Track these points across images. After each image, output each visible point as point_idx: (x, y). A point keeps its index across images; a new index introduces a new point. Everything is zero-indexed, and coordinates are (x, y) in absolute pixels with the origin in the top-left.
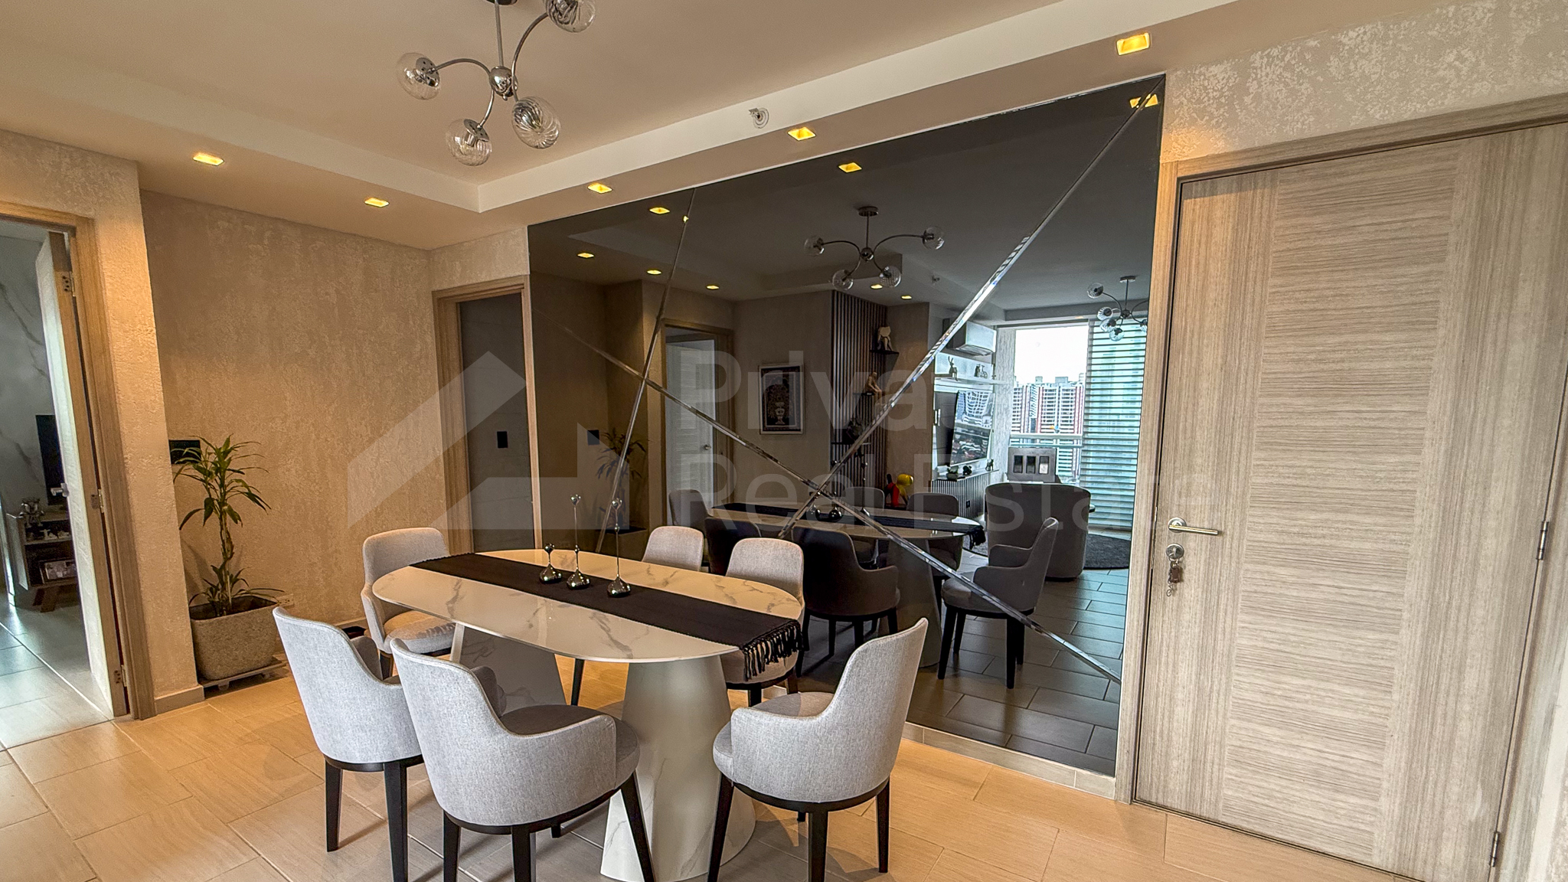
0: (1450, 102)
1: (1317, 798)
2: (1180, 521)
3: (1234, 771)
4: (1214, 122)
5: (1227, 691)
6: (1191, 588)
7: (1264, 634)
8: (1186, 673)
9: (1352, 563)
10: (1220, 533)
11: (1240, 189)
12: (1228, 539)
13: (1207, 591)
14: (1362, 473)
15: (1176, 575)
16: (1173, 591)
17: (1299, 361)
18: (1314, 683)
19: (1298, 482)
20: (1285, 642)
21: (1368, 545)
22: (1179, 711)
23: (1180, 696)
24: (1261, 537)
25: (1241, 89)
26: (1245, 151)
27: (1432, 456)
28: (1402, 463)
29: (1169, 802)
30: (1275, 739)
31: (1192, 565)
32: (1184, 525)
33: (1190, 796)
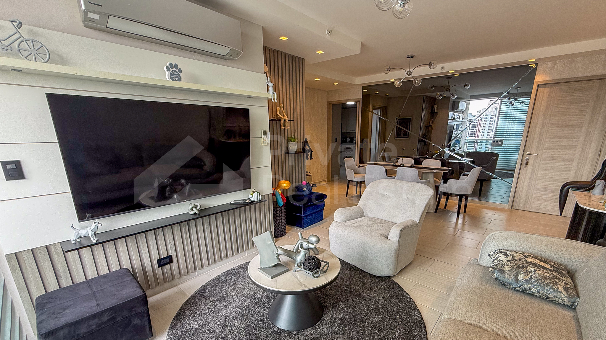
0: (594, 73)
1: (550, 204)
2: (529, 153)
3: (534, 201)
4: (547, 74)
5: (535, 186)
6: (530, 166)
7: (544, 174)
8: (526, 183)
9: (564, 159)
10: (537, 155)
11: (551, 87)
12: (539, 156)
13: (533, 166)
14: (567, 142)
15: (527, 163)
16: (526, 166)
17: (558, 121)
18: (552, 182)
19: (555, 144)
20: (548, 175)
21: (567, 156)
22: (524, 190)
23: (525, 187)
24: (546, 155)
25: (554, 67)
26: (553, 80)
27: (582, 139)
28: (576, 140)
29: (519, 208)
30: (543, 194)
31: (531, 162)
32: (530, 153)
33: (524, 207)
